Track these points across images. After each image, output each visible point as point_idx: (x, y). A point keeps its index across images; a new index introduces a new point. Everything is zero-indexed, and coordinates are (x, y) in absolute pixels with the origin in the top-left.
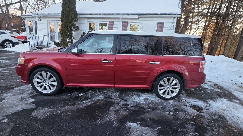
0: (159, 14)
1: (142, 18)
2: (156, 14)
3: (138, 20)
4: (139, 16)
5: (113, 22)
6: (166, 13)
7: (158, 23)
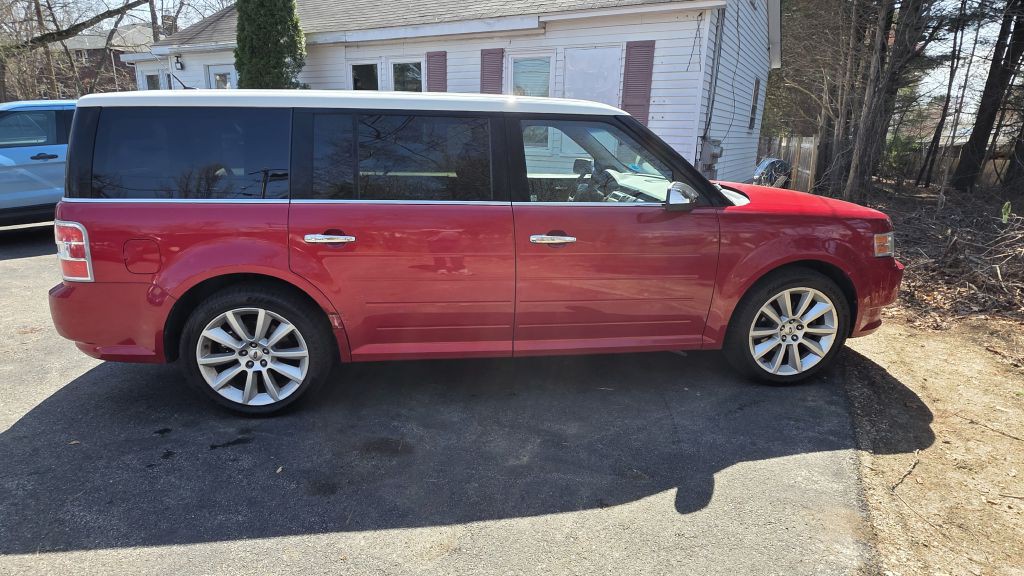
1: (561, 28)
3: (543, 37)
5: (444, 54)
7: (631, 46)
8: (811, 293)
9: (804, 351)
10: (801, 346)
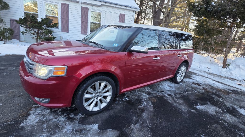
0: (122, 6)
1: (105, 6)
2: (120, 5)
3: (100, 7)
4: (102, 4)
5: (68, 5)
6: (128, 6)
7: (120, 14)
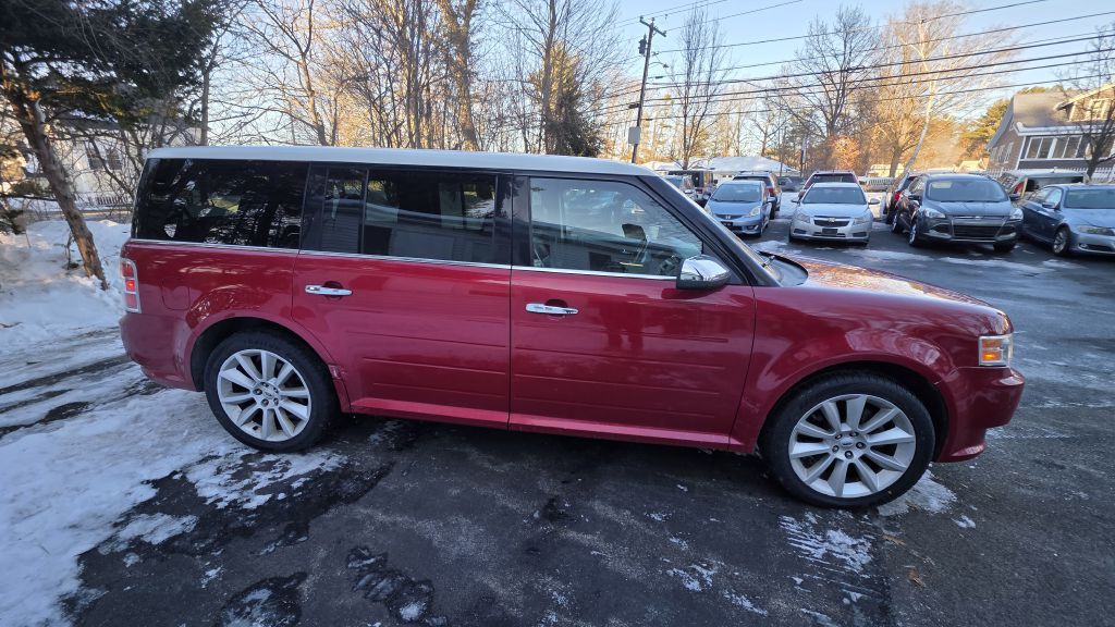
8: (893, 411)
9: (853, 475)
10: (852, 467)
